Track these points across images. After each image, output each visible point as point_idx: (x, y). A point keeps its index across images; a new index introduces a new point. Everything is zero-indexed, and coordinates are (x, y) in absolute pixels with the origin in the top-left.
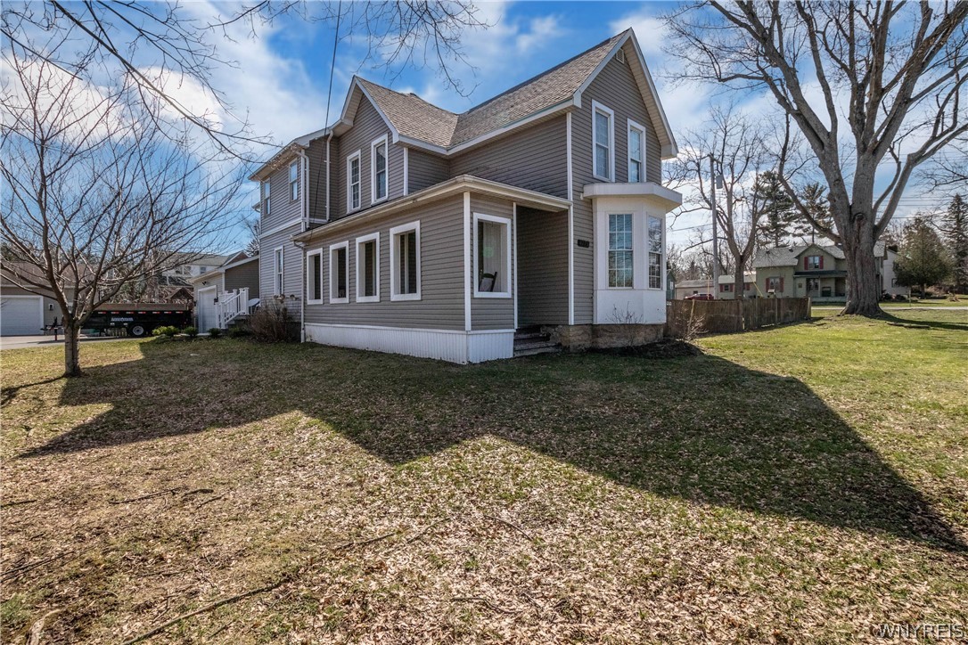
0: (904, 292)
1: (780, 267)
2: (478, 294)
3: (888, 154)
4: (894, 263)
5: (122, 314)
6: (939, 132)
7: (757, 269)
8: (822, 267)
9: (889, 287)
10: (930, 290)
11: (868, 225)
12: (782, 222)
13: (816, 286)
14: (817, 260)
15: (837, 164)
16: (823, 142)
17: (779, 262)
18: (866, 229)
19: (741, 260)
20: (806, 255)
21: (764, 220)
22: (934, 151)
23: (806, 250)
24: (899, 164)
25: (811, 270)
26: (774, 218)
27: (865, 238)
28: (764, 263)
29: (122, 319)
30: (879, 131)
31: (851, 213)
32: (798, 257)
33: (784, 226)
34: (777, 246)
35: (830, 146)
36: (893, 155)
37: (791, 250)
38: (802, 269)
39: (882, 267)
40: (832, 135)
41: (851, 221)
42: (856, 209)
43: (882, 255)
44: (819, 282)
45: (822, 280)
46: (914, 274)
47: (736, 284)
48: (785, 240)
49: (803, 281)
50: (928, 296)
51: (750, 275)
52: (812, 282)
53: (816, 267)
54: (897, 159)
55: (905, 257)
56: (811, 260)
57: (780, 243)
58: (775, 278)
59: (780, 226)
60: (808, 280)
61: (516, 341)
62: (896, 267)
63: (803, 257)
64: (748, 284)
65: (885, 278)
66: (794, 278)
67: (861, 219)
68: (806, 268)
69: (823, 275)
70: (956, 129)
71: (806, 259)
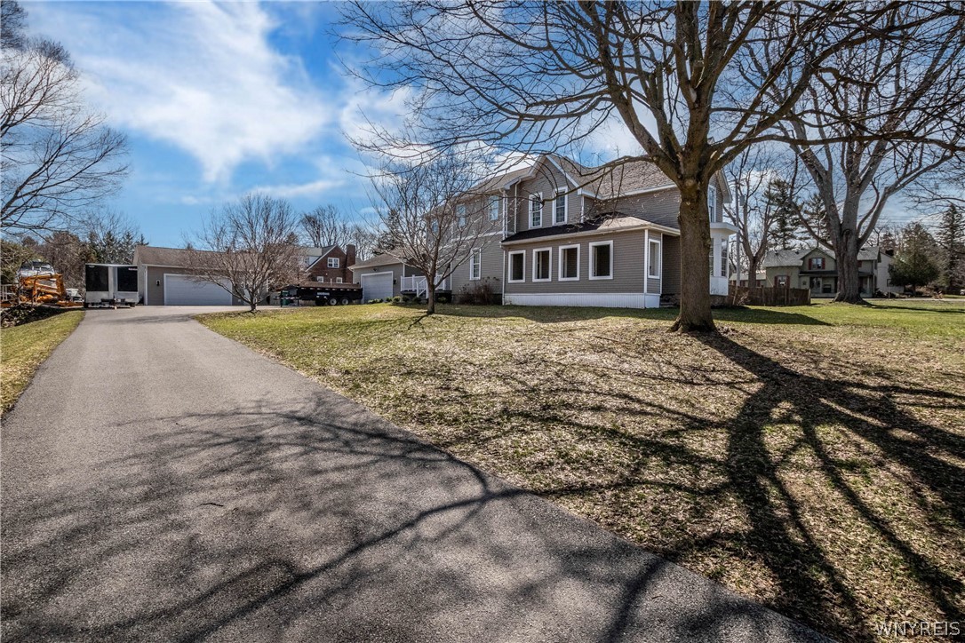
0: (896, 291)
1: (788, 267)
2: (650, 277)
3: (870, 186)
4: (890, 265)
5: (323, 290)
6: (908, 171)
7: (767, 268)
8: (824, 268)
9: (882, 286)
10: (922, 289)
11: (853, 238)
12: (789, 226)
13: (818, 284)
14: (820, 263)
15: (832, 194)
16: (822, 177)
17: (786, 263)
18: (852, 241)
19: (755, 261)
20: (810, 257)
21: (775, 225)
22: (904, 185)
23: (810, 253)
24: (878, 194)
25: (814, 270)
26: (783, 223)
27: (851, 247)
28: (774, 263)
29: (323, 294)
30: (863, 172)
31: (841, 229)
32: (803, 259)
33: (792, 230)
34: (785, 249)
35: (827, 181)
36: (874, 187)
37: (797, 253)
38: (807, 269)
39: (876, 268)
40: (829, 173)
41: (841, 235)
42: (846, 227)
43: (876, 258)
44: (820, 280)
45: (824, 278)
46: (907, 275)
47: (749, 281)
48: (792, 242)
49: (807, 279)
50: (920, 295)
51: (761, 274)
52: (814, 280)
53: (819, 267)
54: (877, 190)
55: (899, 260)
56: (814, 262)
57: (787, 246)
58: (782, 276)
59: (789, 230)
60: (811, 279)
61: (661, 301)
62: (891, 269)
63: (807, 259)
64: (759, 281)
65: (878, 279)
66: (800, 277)
67: (848, 234)
68: (810, 268)
69: (825, 275)
70: (921, 169)
71: (810, 260)
